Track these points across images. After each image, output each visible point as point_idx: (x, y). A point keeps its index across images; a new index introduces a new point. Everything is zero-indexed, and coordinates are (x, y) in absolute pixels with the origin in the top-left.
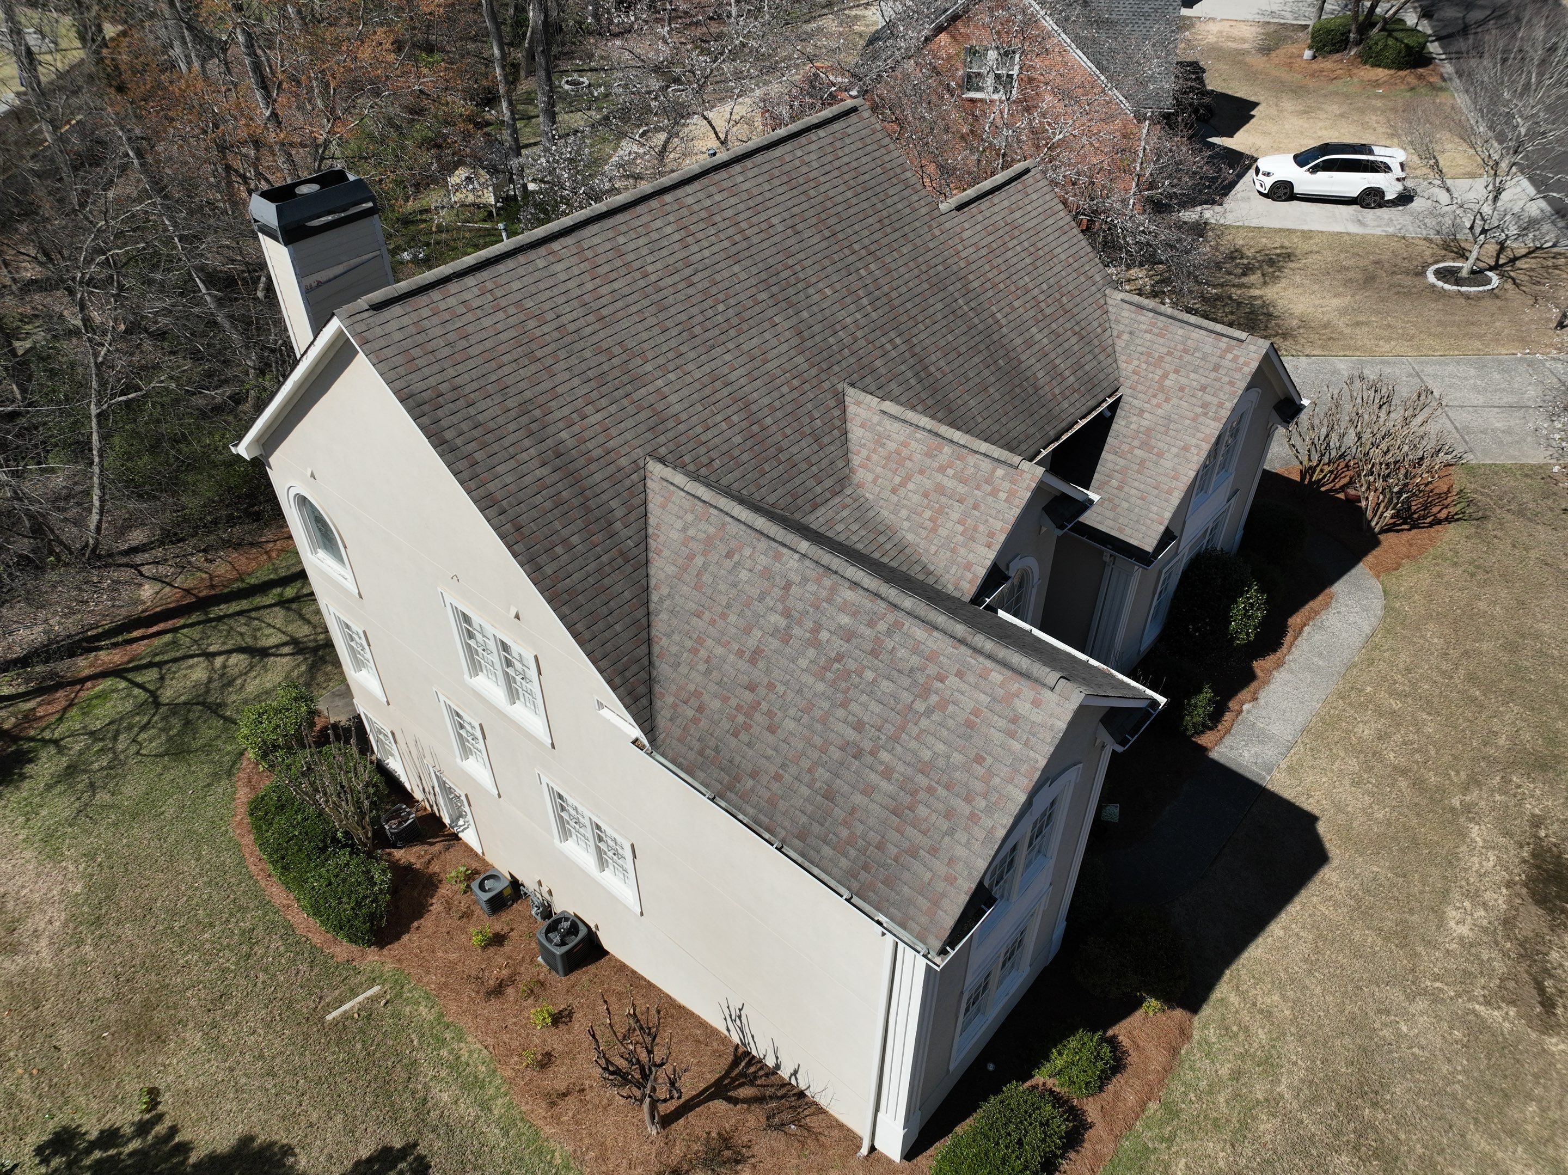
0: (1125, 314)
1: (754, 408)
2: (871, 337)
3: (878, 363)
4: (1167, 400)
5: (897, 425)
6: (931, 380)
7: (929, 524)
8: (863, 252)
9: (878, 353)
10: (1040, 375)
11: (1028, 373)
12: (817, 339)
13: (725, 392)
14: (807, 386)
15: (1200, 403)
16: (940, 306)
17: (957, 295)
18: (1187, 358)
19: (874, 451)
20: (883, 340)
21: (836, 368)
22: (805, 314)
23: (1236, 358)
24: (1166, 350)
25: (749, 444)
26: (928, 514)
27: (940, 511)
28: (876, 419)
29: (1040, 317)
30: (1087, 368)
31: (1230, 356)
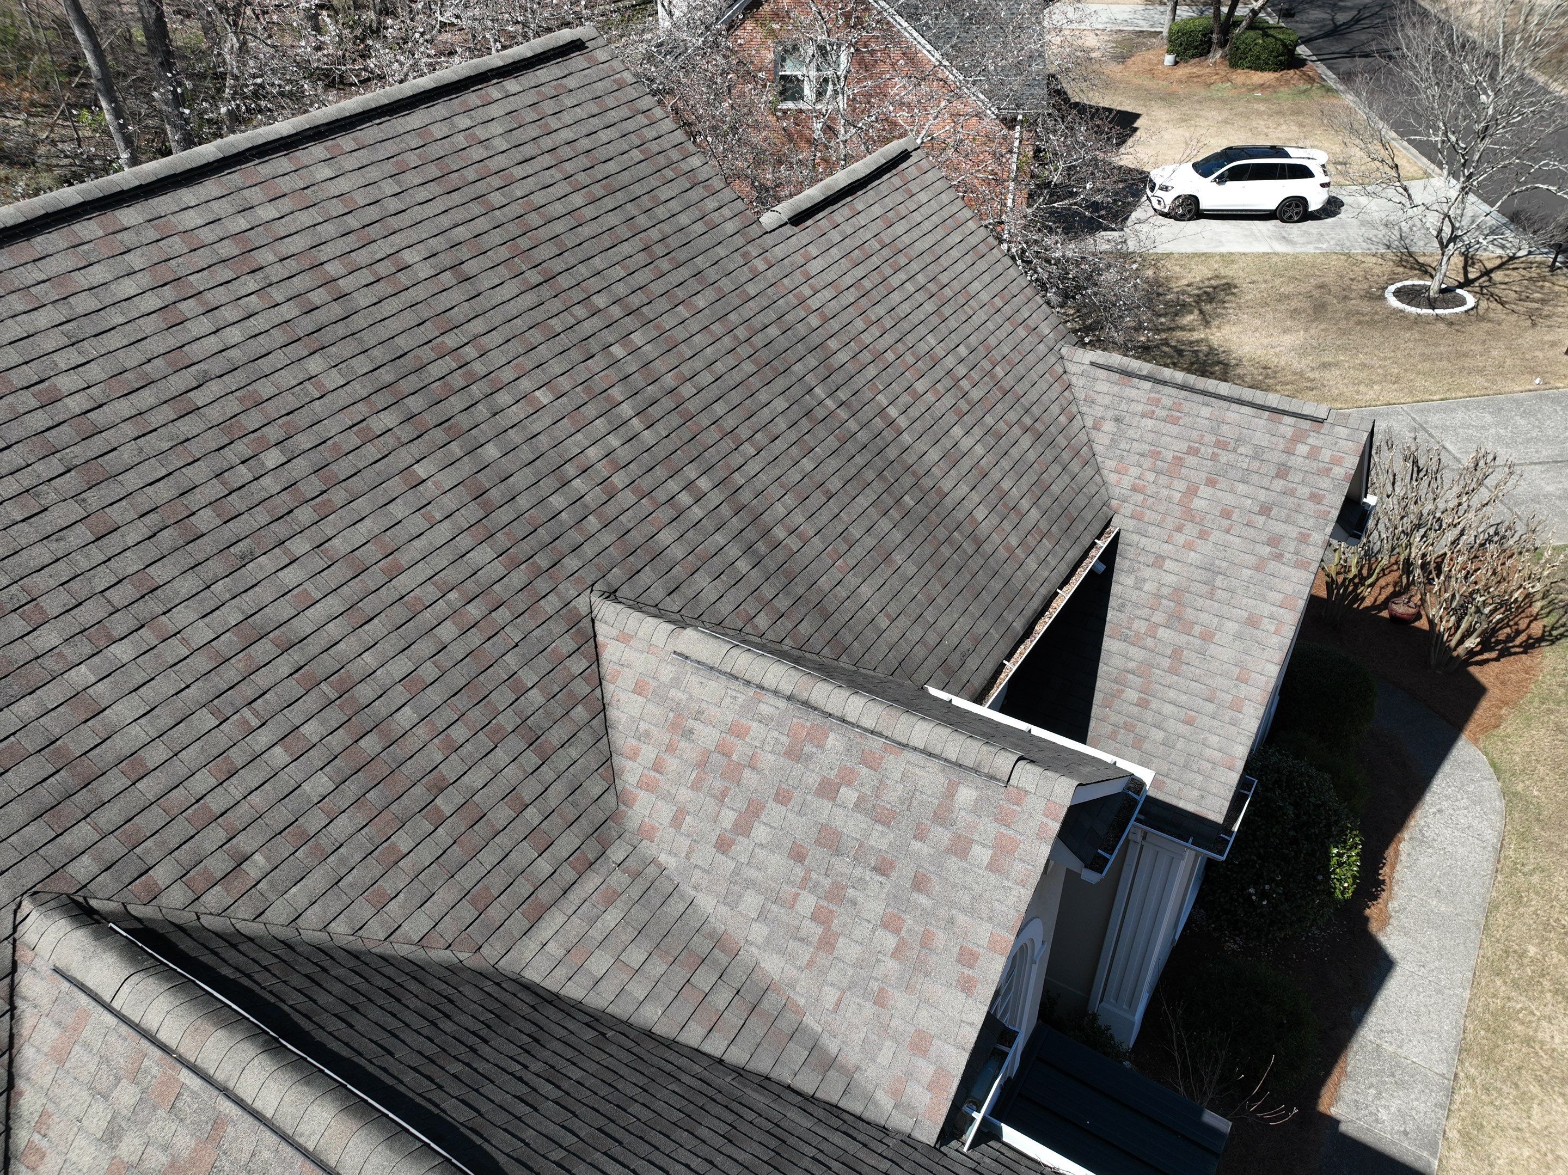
0: (1102, 387)
1: (365, 692)
2: (646, 483)
3: (666, 537)
4: (1203, 535)
5: (715, 686)
6: (780, 555)
7: (814, 930)
8: (616, 311)
9: (664, 514)
10: (980, 514)
11: (960, 515)
12: (523, 502)
13: (284, 666)
14: (503, 615)
15: (1264, 537)
16: (780, 404)
17: (811, 379)
18: (1225, 457)
19: (671, 748)
20: (673, 486)
21: (571, 563)
22: (491, 451)
23: (1314, 453)
24: (1184, 446)
25: (352, 789)
26: (808, 902)
27: (836, 894)
28: (667, 672)
29: (964, 406)
30: (1056, 489)
31: (1302, 449)
